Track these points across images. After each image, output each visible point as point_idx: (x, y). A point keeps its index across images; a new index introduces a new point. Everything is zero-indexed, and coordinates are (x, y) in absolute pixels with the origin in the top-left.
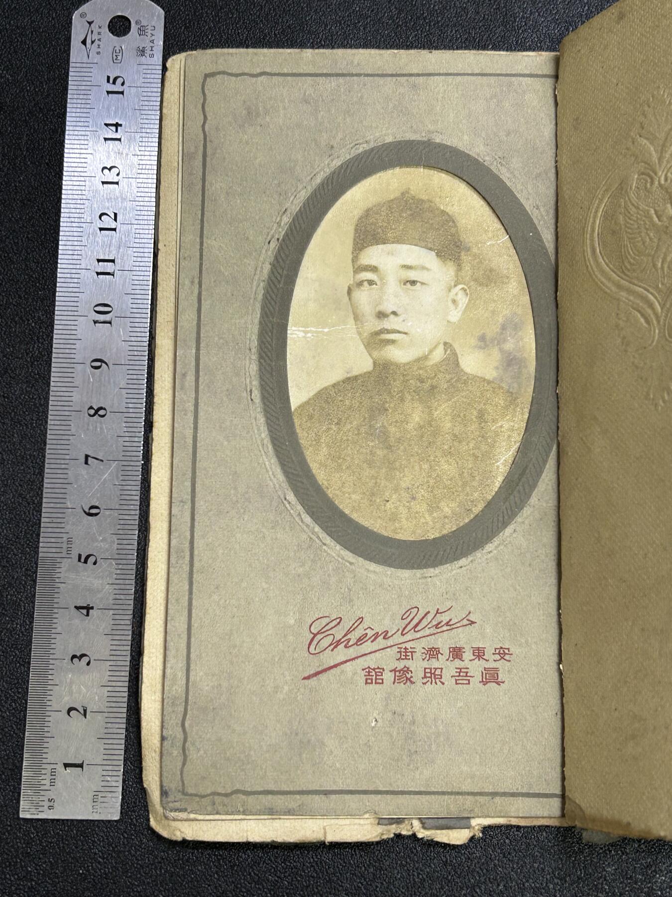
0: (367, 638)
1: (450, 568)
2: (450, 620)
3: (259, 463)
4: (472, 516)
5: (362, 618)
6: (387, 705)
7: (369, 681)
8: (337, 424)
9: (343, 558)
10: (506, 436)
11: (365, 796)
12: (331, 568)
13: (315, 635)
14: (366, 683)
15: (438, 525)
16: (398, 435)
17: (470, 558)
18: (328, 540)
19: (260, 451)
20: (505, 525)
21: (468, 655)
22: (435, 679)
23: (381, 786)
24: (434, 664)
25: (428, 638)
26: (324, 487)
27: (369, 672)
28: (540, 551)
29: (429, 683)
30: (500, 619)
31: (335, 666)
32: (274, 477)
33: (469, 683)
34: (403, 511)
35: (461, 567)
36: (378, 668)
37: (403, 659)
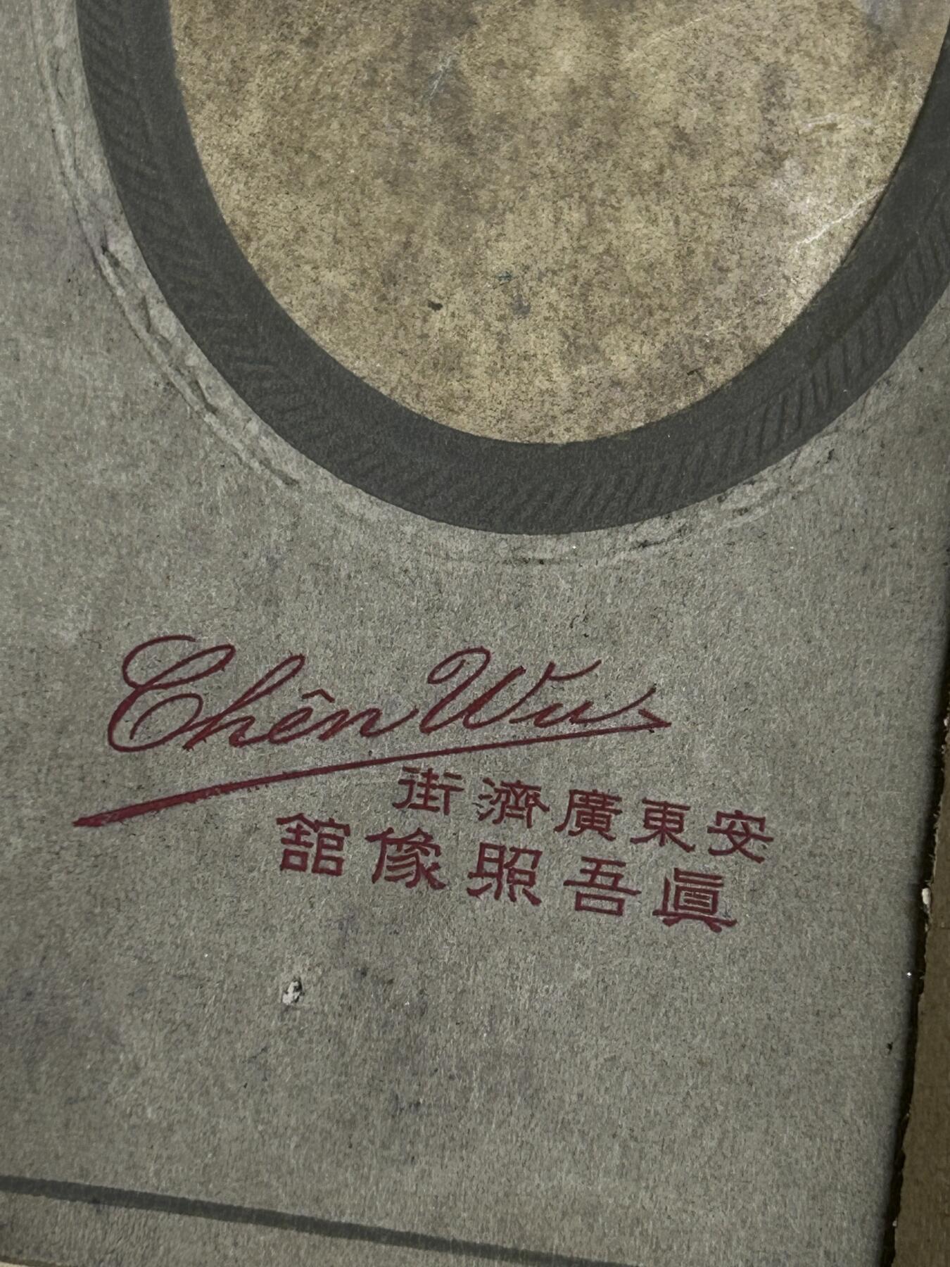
0: (308, 725)
1: (607, 543)
2: (587, 705)
3: (33, 125)
4: (701, 392)
5: (302, 658)
6: (343, 941)
7: (295, 860)
8: (307, 42)
9: (266, 463)
10: (843, 160)
11: (223, 1226)
12: (221, 487)
13: (139, 690)
14: (285, 865)
15: (588, 404)
16: (500, 105)
17: (677, 521)
18: (226, 398)
19: (44, 88)
20: (804, 432)
21: (627, 823)
22: (513, 882)
23: (286, 1201)
24: (516, 834)
25: (508, 751)
26: (236, 232)
27: (298, 832)
28: (903, 530)
29: (489, 894)
30: (747, 725)
31: (191, 797)
32: (79, 175)
33: (619, 912)
34: (482, 349)
35: (645, 545)
36: (331, 823)
37: (415, 806)
